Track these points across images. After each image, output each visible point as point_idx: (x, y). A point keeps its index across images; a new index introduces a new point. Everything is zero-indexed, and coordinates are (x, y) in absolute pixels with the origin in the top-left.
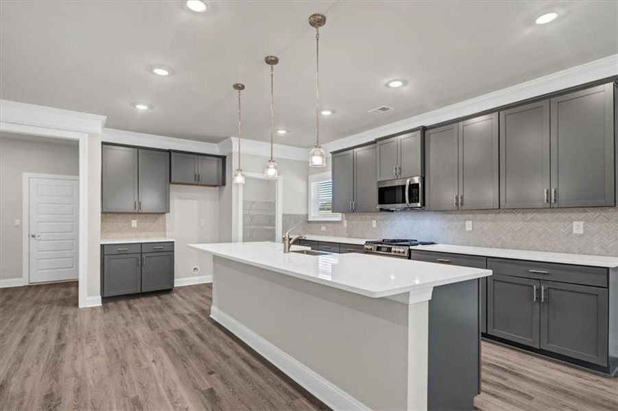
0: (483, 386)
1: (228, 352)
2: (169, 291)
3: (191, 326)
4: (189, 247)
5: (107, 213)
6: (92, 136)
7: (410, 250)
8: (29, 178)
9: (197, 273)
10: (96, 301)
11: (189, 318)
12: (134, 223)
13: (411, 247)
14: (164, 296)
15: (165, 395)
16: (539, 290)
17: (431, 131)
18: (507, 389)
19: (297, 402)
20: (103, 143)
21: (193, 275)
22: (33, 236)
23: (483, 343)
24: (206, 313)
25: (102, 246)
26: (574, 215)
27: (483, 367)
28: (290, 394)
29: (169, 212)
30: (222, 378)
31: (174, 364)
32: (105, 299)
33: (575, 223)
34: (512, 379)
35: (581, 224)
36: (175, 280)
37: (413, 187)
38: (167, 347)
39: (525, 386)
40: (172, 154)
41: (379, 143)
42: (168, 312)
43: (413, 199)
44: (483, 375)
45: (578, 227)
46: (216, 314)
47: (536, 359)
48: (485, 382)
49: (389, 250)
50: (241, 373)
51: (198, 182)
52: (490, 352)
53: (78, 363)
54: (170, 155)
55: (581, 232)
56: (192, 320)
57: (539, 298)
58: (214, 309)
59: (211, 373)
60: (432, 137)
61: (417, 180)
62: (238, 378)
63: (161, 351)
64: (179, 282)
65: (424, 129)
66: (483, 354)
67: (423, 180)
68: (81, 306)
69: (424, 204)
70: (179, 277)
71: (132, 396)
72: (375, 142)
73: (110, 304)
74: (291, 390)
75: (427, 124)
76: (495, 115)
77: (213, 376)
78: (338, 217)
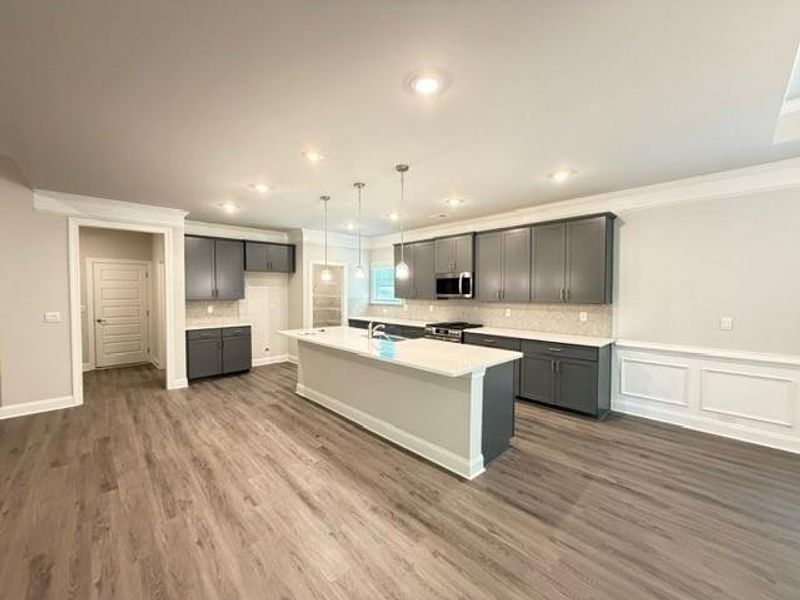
0: (516, 433)
1: (326, 420)
2: (246, 371)
3: (283, 401)
4: (277, 333)
5: (191, 301)
6: (175, 229)
7: (463, 333)
8: (93, 263)
9: (268, 353)
10: (183, 383)
11: (278, 394)
12: (210, 309)
13: (465, 331)
14: (243, 376)
15: (289, 453)
16: (555, 364)
17: (480, 236)
18: (532, 434)
19: (389, 451)
20: (186, 235)
21: (265, 356)
22: (99, 321)
23: (517, 404)
24: (292, 390)
25: (187, 332)
26: (581, 308)
27: (516, 419)
28: (384, 447)
29: (243, 297)
30: (328, 439)
31: (284, 431)
32: (191, 381)
33: (582, 314)
34: (535, 427)
35: (585, 314)
36: (253, 361)
37: (466, 280)
38: (271, 418)
39: (543, 431)
40: (248, 244)
41: (437, 242)
42: (255, 390)
43: (466, 291)
44: (517, 425)
45: (583, 316)
46: (301, 389)
47: (552, 413)
48: (517, 430)
49: (447, 332)
50: (341, 435)
51: (270, 268)
52: (521, 410)
53: (201, 434)
54: (245, 245)
55: (585, 319)
56: (282, 397)
57: (555, 369)
58: (300, 385)
59: (318, 436)
60: (482, 241)
61: (468, 275)
62: (340, 438)
63: (268, 422)
64: (256, 362)
65: (475, 234)
66: (516, 411)
67: (474, 275)
68: (169, 387)
69: (473, 296)
70: (256, 358)
71: (264, 455)
72: (433, 240)
73: (196, 385)
74: (384, 444)
75: (477, 230)
76: (528, 229)
77: (320, 438)
78: (400, 301)
